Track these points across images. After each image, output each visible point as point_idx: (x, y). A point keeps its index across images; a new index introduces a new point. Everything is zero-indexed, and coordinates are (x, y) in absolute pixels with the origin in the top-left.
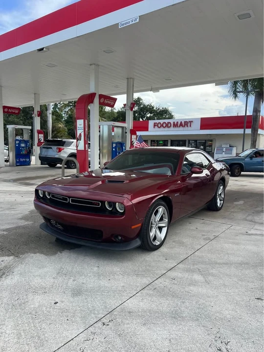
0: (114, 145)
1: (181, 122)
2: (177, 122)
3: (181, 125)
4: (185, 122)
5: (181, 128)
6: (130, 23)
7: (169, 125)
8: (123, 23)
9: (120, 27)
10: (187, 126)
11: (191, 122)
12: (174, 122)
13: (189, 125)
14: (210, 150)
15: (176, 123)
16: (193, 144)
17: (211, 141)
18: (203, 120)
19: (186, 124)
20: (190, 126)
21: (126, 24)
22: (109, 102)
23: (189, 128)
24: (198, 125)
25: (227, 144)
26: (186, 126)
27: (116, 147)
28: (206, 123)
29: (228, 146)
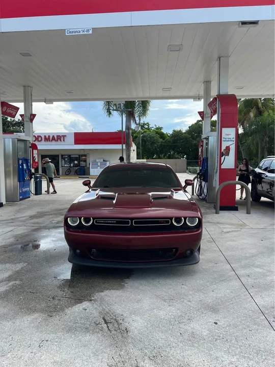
0: (20, 162)
1: (53, 136)
2: (49, 136)
3: (53, 139)
4: (57, 136)
5: (54, 142)
6: (81, 33)
7: (40, 139)
8: (71, 30)
9: (67, 34)
10: (61, 141)
11: (64, 136)
12: (45, 136)
13: (62, 139)
14: (85, 165)
15: (47, 137)
16: (66, 159)
17: (85, 156)
18: (76, 135)
19: (59, 138)
20: (64, 141)
21: (72, 32)
22: (11, 112)
23: (63, 142)
24: (71, 139)
25: (100, 158)
26: (59, 140)
27: (22, 164)
28: (81, 138)
29: (102, 161)
